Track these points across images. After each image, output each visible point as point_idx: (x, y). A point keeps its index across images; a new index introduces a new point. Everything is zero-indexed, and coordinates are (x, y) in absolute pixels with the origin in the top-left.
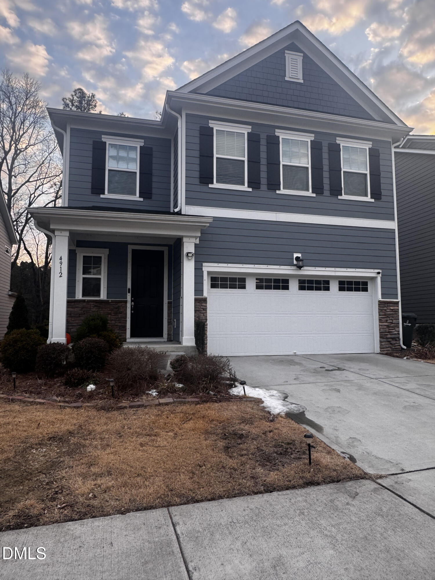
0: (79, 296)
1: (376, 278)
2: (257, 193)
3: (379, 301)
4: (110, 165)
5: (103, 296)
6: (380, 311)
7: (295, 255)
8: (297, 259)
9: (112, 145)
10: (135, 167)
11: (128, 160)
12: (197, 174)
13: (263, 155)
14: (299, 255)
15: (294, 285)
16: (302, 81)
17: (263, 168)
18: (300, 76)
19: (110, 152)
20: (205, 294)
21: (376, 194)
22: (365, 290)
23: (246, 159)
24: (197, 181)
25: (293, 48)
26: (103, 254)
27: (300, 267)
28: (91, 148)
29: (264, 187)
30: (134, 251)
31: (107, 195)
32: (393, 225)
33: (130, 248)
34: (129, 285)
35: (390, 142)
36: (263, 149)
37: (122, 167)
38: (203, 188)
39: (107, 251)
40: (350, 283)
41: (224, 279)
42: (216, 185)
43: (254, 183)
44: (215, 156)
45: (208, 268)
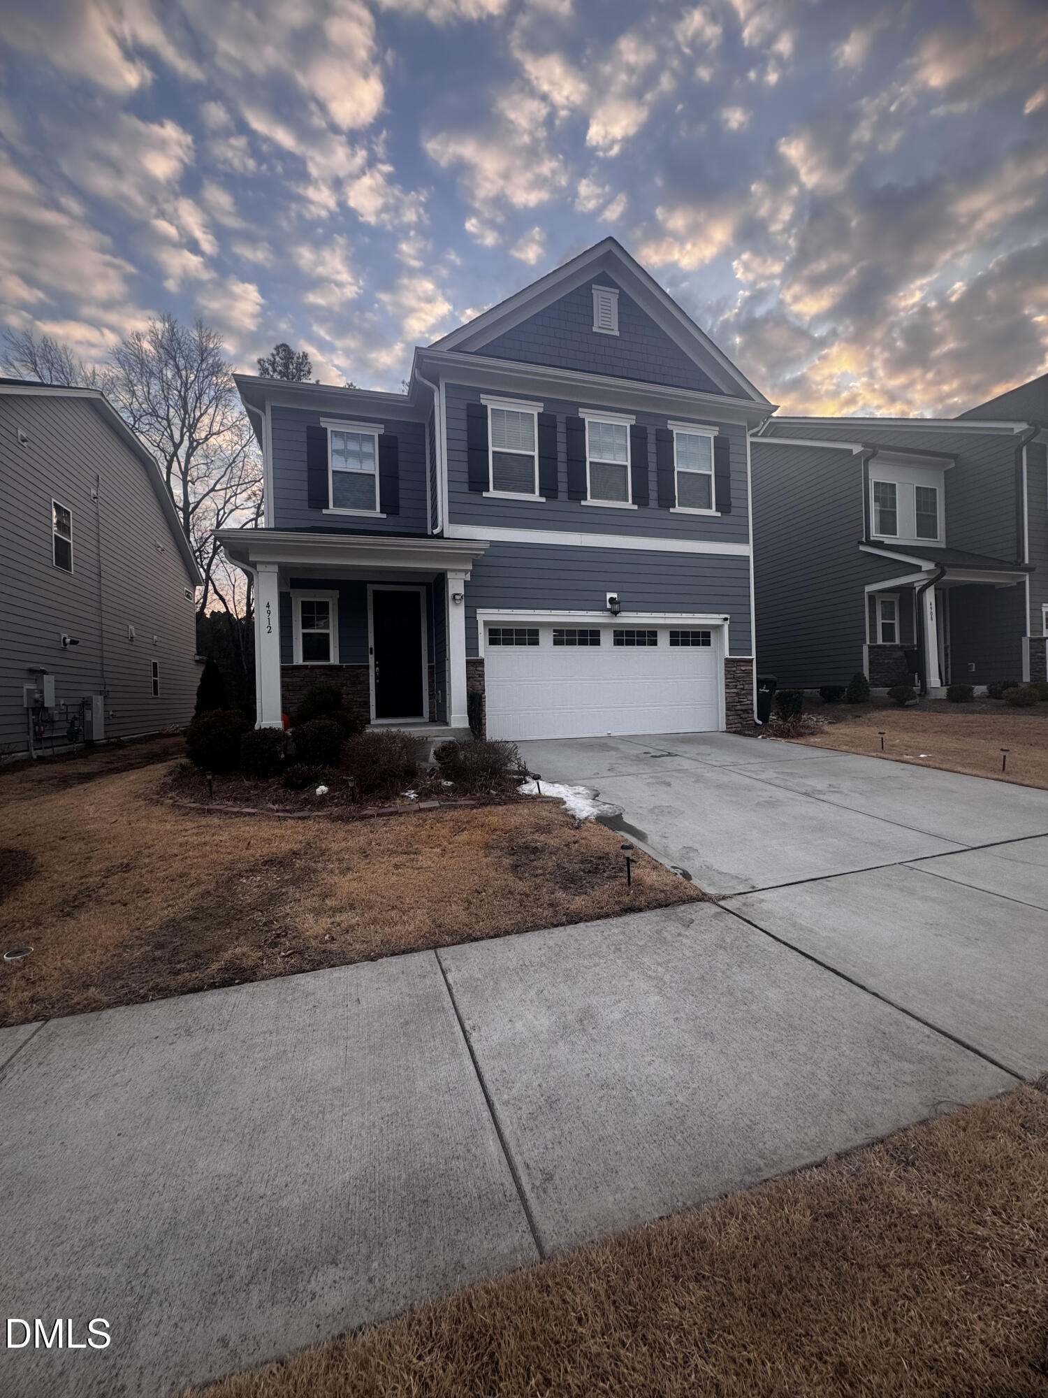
0: (298, 659)
1: (722, 626)
2: (554, 505)
3: (726, 659)
4: (336, 463)
5: (334, 659)
6: (727, 672)
7: (609, 596)
8: (612, 600)
9: (336, 433)
10: (372, 467)
11: (361, 456)
12: (465, 477)
13: (562, 448)
14: (615, 595)
15: (607, 638)
16: (617, 334)
17: (562, 467)
18: (616, 327)
19: (333, 444)
20: (481, 654)
21: (724, 506)
22: (707, 643)
23: (536, 454)
24: (465, 488)
25: (605, 281)
26: (331, 598)
27: (615, 613)
28: (304, 437)
29: (563, 496)
30: (375, 592)
31: (332, 510)
32: (746, 550)
33: (371, 588)
34: (371, 644)
35: (744, 428)
36: (561, 437)
37: (353, 466)
38: (474, 498)
39: (336, 593)
40: (685, 634)
41: (508, 632)
42: (492, 493)
43: (549, 490)
44: (491, 449)
45: (485, 615)
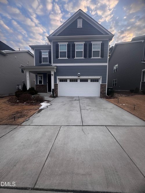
0: (38, 84)
1: (100, 78)
2: (69, 59)
3: (101, 84)
5: (43, 84)
9: (43, 52)
13: (71, 49)
17: (71, 53)
18: (81, 26)
20: (57, 83)
21: (102, 56)
22: (98, 81)
23: (67, 51)
24: (55, 58)
25: (80, 18)
26: (42, 75)
27: (79, 76)
28: (39, 53)
29: (71, 57)
31: (42, 63)
32: (107, 64)
33: (47, 74)
34: (47, 82)
35: (108, 40)
37: (45, 56)
42: (59, 58)
44: (59, 51)
45: (58, 77)
